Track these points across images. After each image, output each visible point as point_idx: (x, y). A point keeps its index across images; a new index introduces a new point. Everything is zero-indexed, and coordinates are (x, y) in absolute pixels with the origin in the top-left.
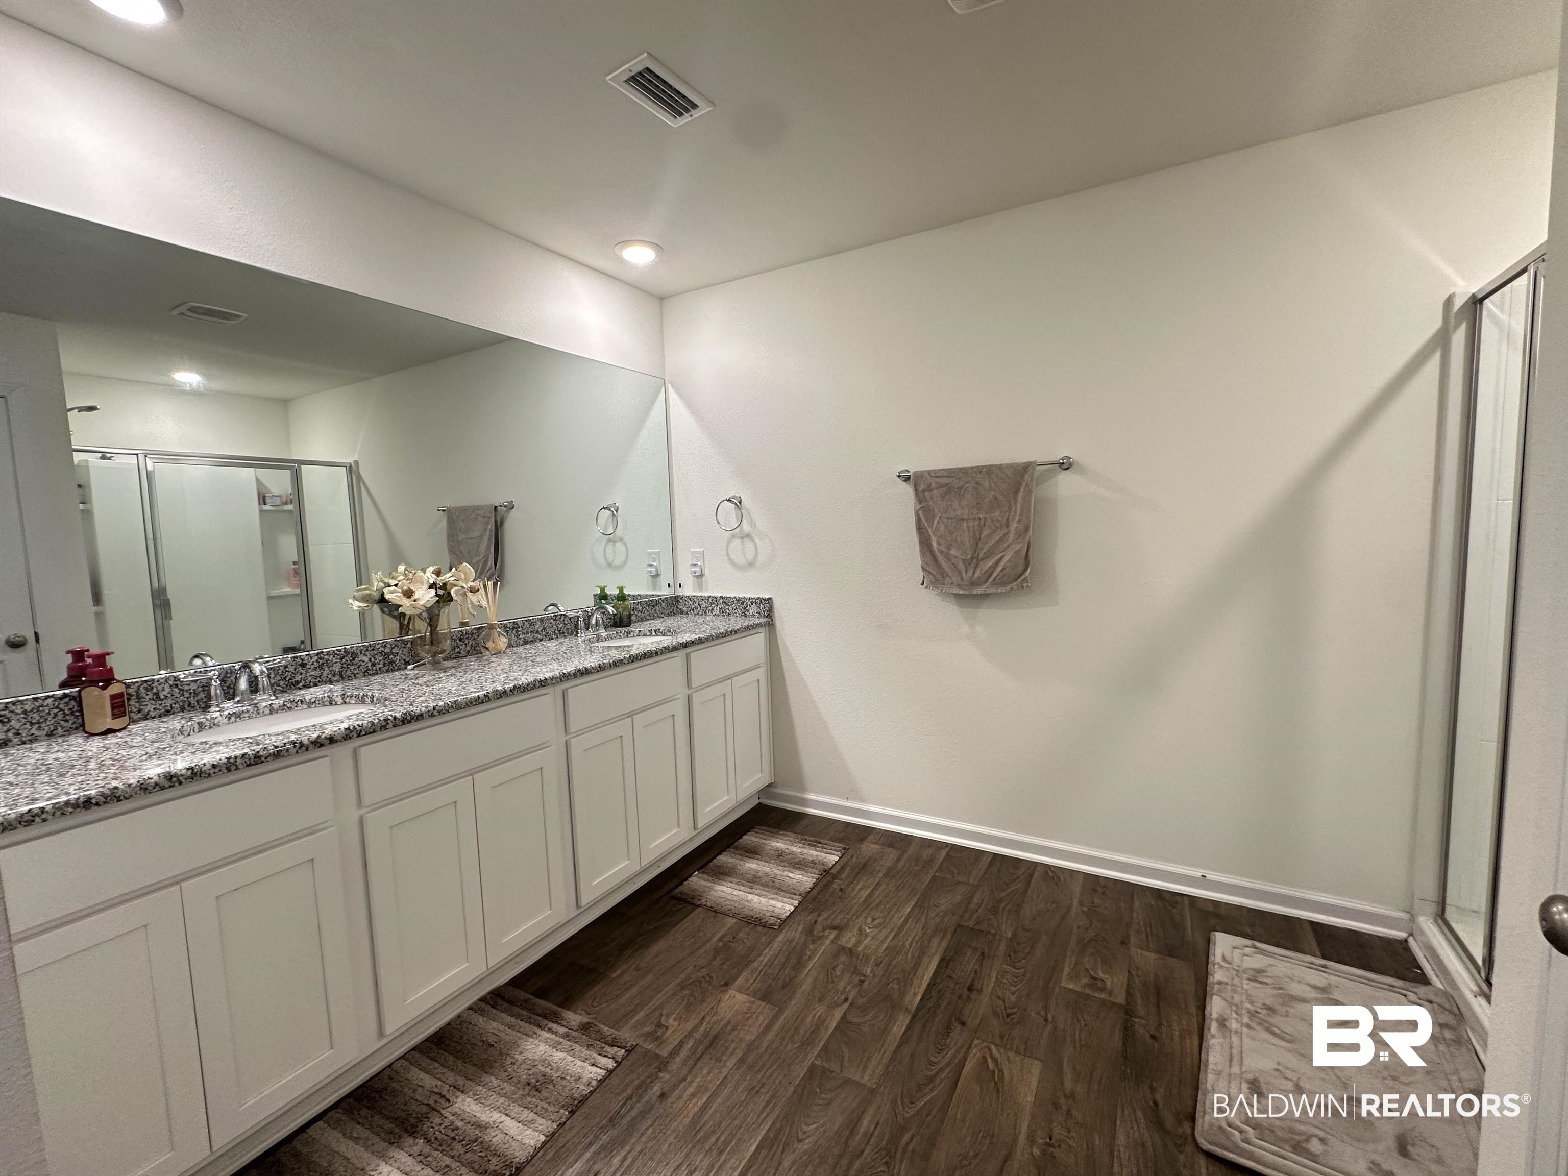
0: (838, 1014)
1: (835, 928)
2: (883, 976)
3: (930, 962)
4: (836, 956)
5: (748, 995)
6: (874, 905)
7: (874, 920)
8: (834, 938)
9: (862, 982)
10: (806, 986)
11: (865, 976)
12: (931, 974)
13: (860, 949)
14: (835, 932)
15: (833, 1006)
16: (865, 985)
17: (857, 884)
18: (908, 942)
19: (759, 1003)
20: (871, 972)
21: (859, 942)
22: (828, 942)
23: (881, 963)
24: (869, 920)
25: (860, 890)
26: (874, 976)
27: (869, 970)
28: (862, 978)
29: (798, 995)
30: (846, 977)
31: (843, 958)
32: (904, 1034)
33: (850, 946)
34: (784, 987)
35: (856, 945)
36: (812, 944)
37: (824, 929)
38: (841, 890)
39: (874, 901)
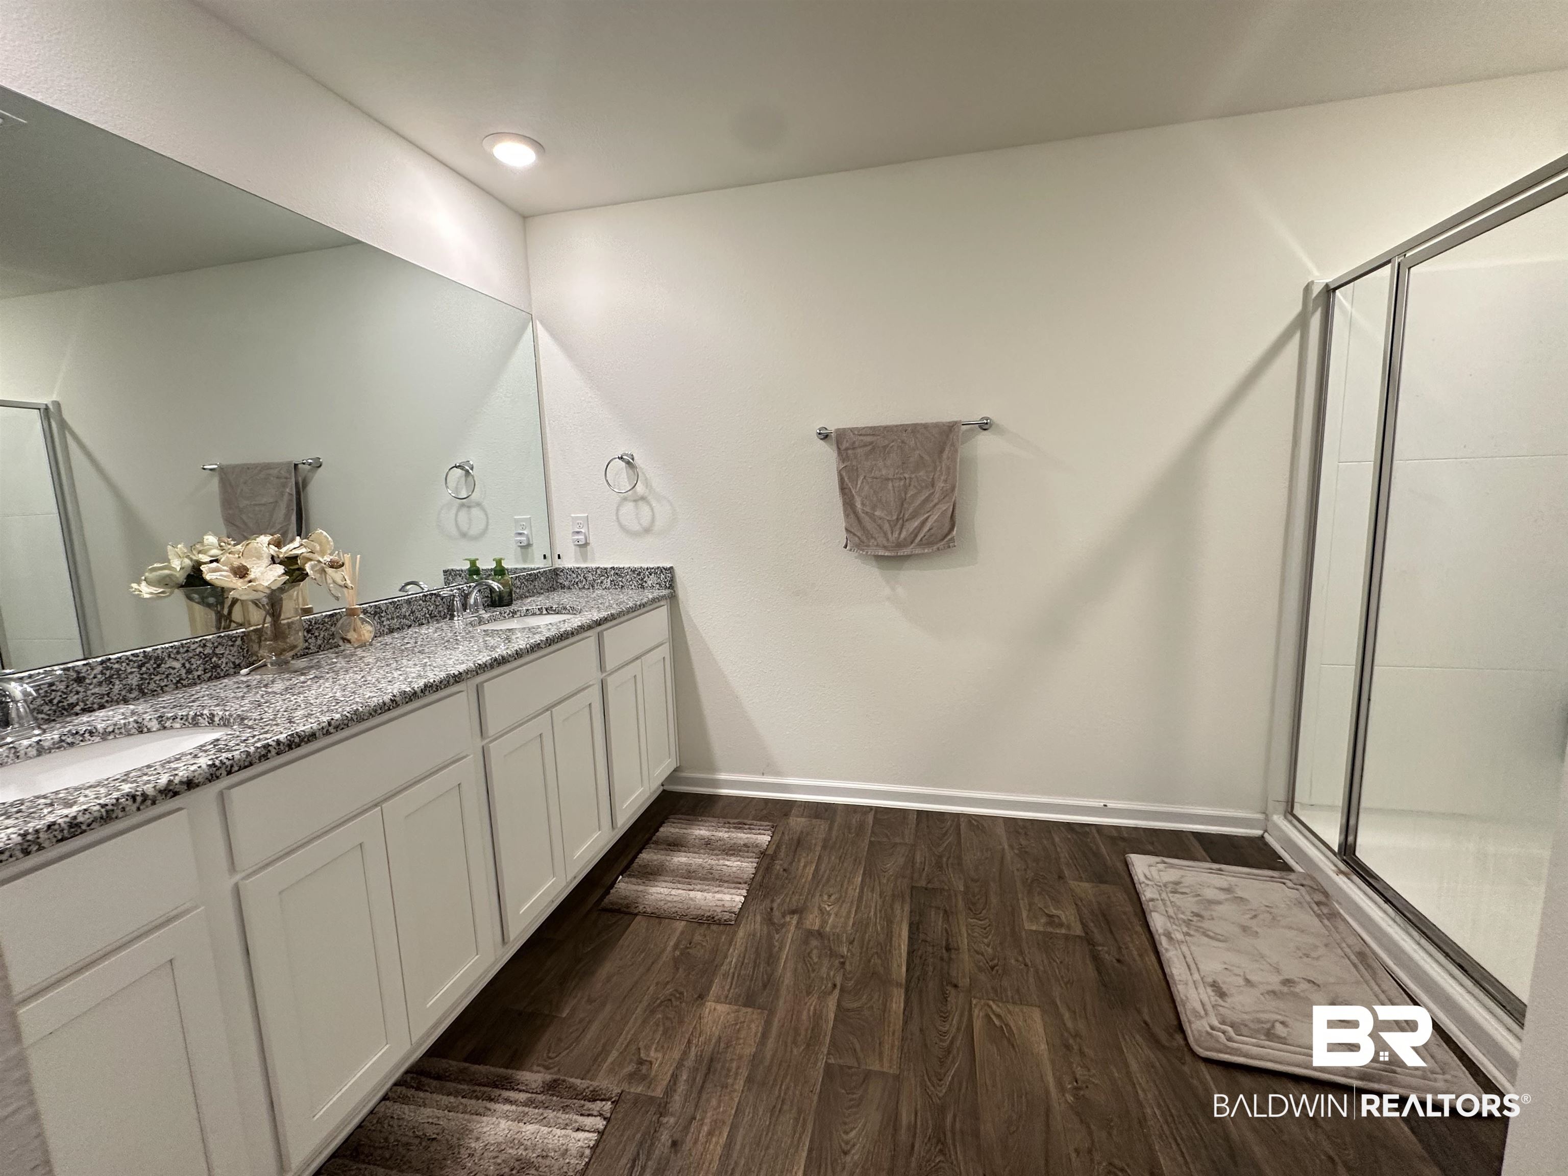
0: (832, 1003)
1: (793, 912)
2: (861, 953)
3: (901, 929)
4: (806, 942)
5: (730, 1004)
6: (824, 880)
7: (830, 896)
8: (798, 923)
9: (843, 963)
10: (788, 979)
11: (843, 957)
12: (906, 942)
13: (828, 929)
14: (796, 917)
15: (825, 994)
16: (848, 967)
17: (799, 861)
18: (872, 913)
19: (744, 1010)
20: (848, 952)
21: (824, 922)
22: (792, 928)
23: (853, 941)
24: (825, 897)
25: (805, 867)
26: (853, 955)
27: (845, 950)
28: (842, 960)
29: (783, 992)
30: (826, 962)
31: (814, 943)
32: (905, 1010)
33: (816, 928)
34: (765, 986)
35: (822, 926)
36: (777, 934)
37: (784, 916)
38: (784, 870)
39: (823, 876)
